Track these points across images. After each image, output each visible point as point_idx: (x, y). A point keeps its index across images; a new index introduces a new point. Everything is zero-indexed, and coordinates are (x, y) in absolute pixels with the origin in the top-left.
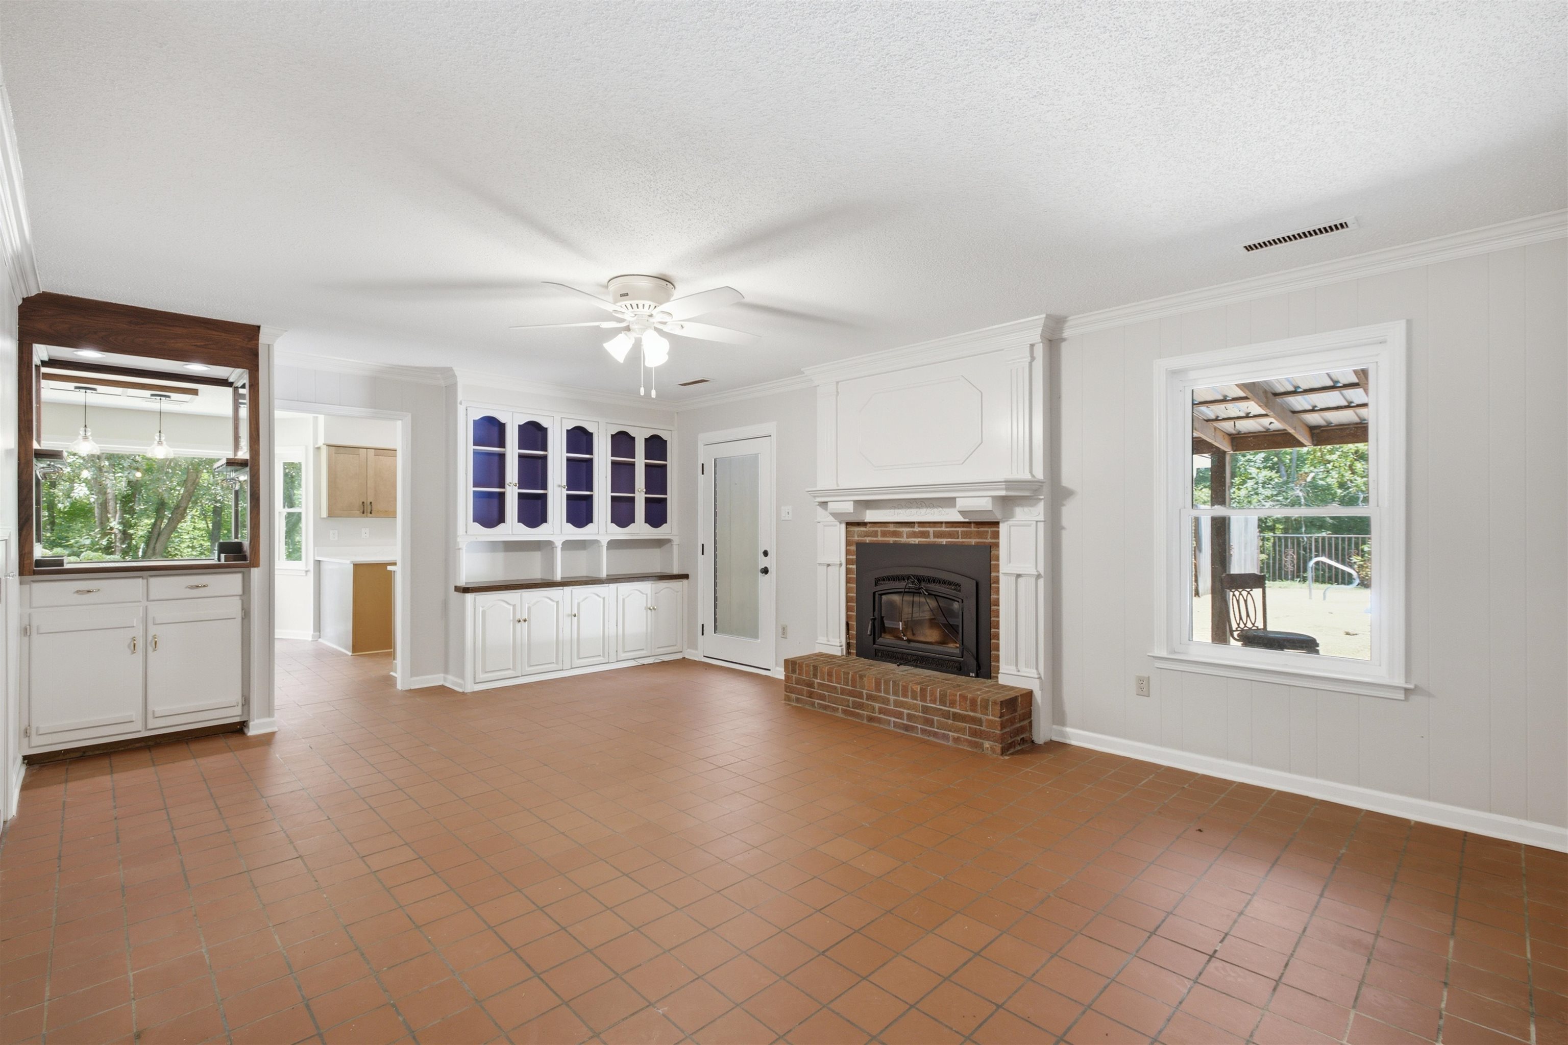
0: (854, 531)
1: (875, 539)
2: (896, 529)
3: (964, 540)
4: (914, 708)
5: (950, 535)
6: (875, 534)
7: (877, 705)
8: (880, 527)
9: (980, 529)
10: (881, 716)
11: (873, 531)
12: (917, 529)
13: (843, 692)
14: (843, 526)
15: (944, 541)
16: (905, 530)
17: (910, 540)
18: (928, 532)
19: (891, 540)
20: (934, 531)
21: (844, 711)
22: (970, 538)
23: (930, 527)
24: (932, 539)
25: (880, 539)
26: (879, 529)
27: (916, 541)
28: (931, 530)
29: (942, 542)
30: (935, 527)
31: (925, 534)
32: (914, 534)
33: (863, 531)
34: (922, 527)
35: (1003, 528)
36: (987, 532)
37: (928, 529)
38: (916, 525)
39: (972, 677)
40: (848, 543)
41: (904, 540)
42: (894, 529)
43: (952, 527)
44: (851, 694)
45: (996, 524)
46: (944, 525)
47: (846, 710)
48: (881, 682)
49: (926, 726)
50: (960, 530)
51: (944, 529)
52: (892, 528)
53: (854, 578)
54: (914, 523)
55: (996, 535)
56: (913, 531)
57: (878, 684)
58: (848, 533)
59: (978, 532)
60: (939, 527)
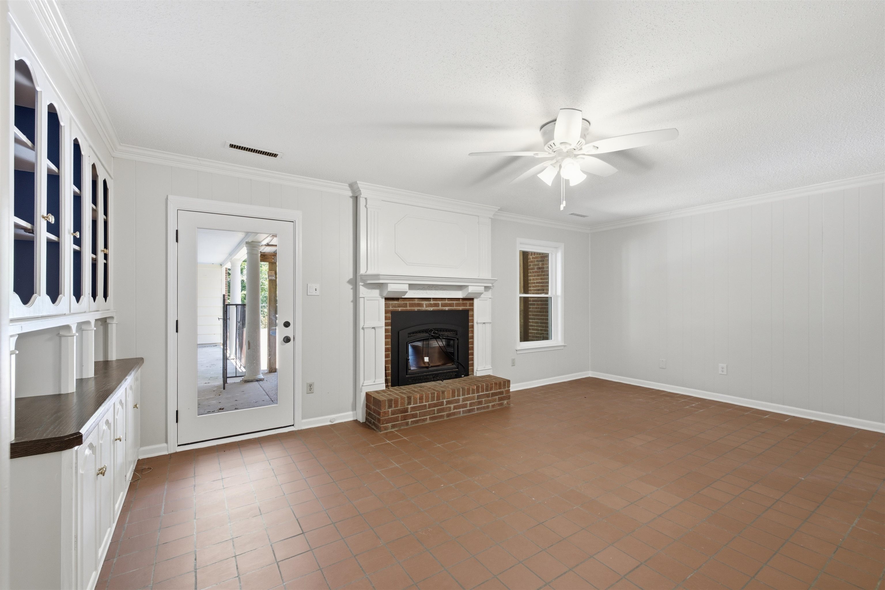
0: (389, 304)
1: (404, 308)
2: (419, 302)
3: (456, 308)
4: (473, 398)
5: (451, 305)
6: (405, 305)
7: (452, 406)
8: (408, 301)
9: (464, 302)
10: (455, 411)
11: (404, 304)
12: (432, 302)
13: (430, 406)
14: (384, 300)
15: (447, 308)
16: (425, 303)
17: (427, 308)
18: (439, 304)
19: (416, 309)
20: (441, 303)
21: (431, 418)
22: (459, 306)
23: (439, 301)
24: (440, 308)
25: (408, 308)
26: (408, 302)
27: (431, 309)
28: (440, 302)
29: (446, 309)
30: (442, 301)
31: (437, 305)
32: (431, 305)
33: (397, 304)
34: (436, 301)
35: (476, 301)
36: (467, 303)
37: (438, 302)
38: (432, 300)
39: (463, 377)
40: (386, 312)
41: (424, 308)
42: (418, 302)
43: (452, 301)
44: (435, 405)
45: (472, 299)
46: (447, 300)
47: (432, 417)
48: (455, 391)
49: (479, 405)
50: (455, 302)
51: (447, 302)
52: (416, 302)
53: (390, 335)
54: (430, 298)
55: (472, 305)
56: (430, 303)
57: (453, 392)
58: (386, 305)
59: (463, 303)
60: (444, 301)
